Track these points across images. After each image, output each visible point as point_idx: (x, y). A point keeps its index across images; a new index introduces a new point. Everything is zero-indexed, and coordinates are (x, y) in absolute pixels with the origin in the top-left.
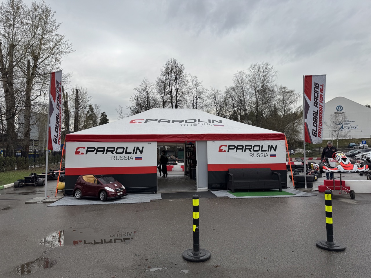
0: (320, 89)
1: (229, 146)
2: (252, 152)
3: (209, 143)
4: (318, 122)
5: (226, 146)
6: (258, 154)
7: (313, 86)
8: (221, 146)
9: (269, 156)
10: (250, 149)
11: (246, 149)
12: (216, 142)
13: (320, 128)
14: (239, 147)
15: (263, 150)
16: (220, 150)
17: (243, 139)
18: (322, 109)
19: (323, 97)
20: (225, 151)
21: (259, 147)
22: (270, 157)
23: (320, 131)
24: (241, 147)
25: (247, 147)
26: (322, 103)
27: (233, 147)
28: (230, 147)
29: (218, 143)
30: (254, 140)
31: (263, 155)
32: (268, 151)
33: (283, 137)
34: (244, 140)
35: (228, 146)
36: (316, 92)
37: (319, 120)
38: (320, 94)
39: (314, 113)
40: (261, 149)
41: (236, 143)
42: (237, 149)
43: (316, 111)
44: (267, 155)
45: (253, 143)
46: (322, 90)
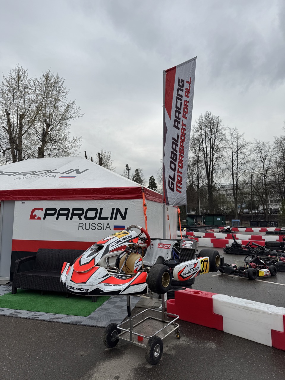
0: (185, 90)
1: (47, 209)
2: (84, 221)
3: (18, 204)
4: (178, 161)
5: (42, 209)
6: (93, 225)
7: (176, 87)
8: (34, 210)
9: (112, 228)
10: (79, 216)
11: (73, 214)
12: (28, 203)
13: (180, 172)
14: (61, 212)
15: (102, 217)
16: (32, 217)
17: (70, 197)
18: (185, 132)
19: (188, 106)
20: (39, 218)
21: (95, 212)
22: (114, 230)
23: (179, 179)
24: (66, 212)
25: (75, 212)
26: (186, 118)
27: (53, 212)
28: (48, 212)
29: (31, 205)
30: (87, 198)
31: (102, 226)
32: (111, 219)
33: (140, 194)
34: (70, 199)
35: (44, 210)
36: (179, 97)
37: (180, 156)
38: (185, 101)
39: (173, 142)
40: (99, 215)
41: (58, 204)
42: (59, 215)
43: (176, 138)
44: (108, 227)
45: (85, 204)
46: (188, 91)
